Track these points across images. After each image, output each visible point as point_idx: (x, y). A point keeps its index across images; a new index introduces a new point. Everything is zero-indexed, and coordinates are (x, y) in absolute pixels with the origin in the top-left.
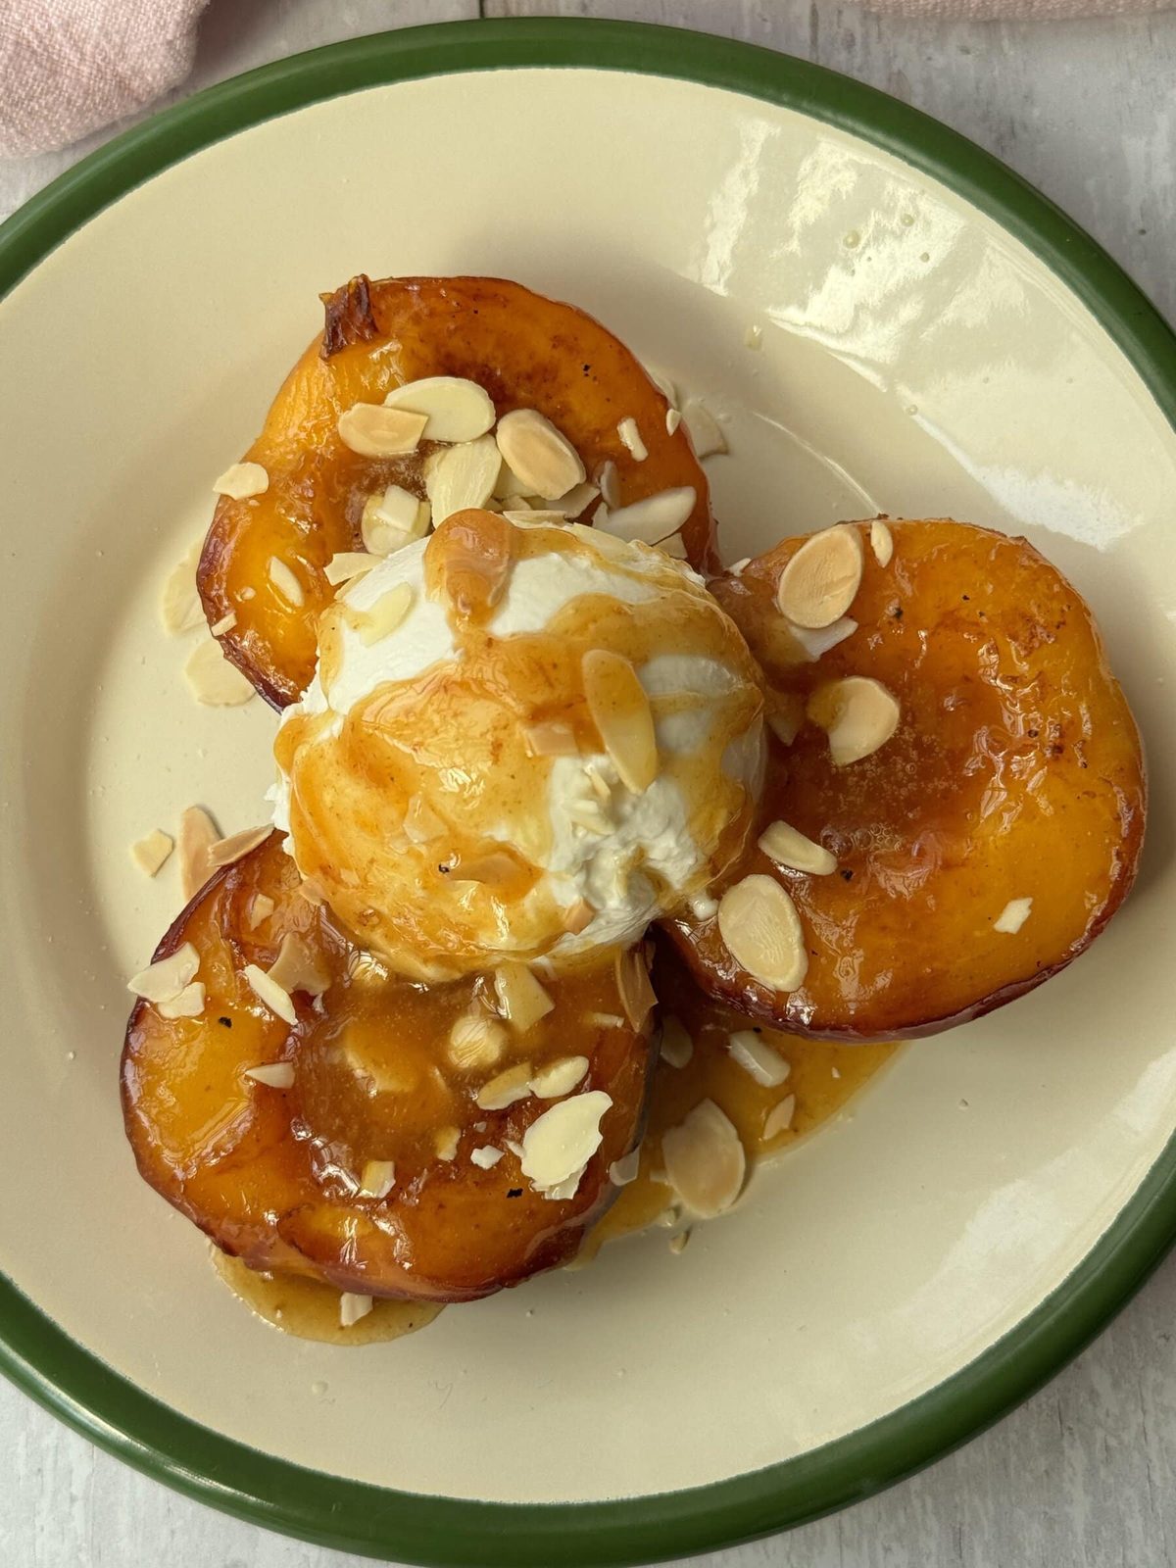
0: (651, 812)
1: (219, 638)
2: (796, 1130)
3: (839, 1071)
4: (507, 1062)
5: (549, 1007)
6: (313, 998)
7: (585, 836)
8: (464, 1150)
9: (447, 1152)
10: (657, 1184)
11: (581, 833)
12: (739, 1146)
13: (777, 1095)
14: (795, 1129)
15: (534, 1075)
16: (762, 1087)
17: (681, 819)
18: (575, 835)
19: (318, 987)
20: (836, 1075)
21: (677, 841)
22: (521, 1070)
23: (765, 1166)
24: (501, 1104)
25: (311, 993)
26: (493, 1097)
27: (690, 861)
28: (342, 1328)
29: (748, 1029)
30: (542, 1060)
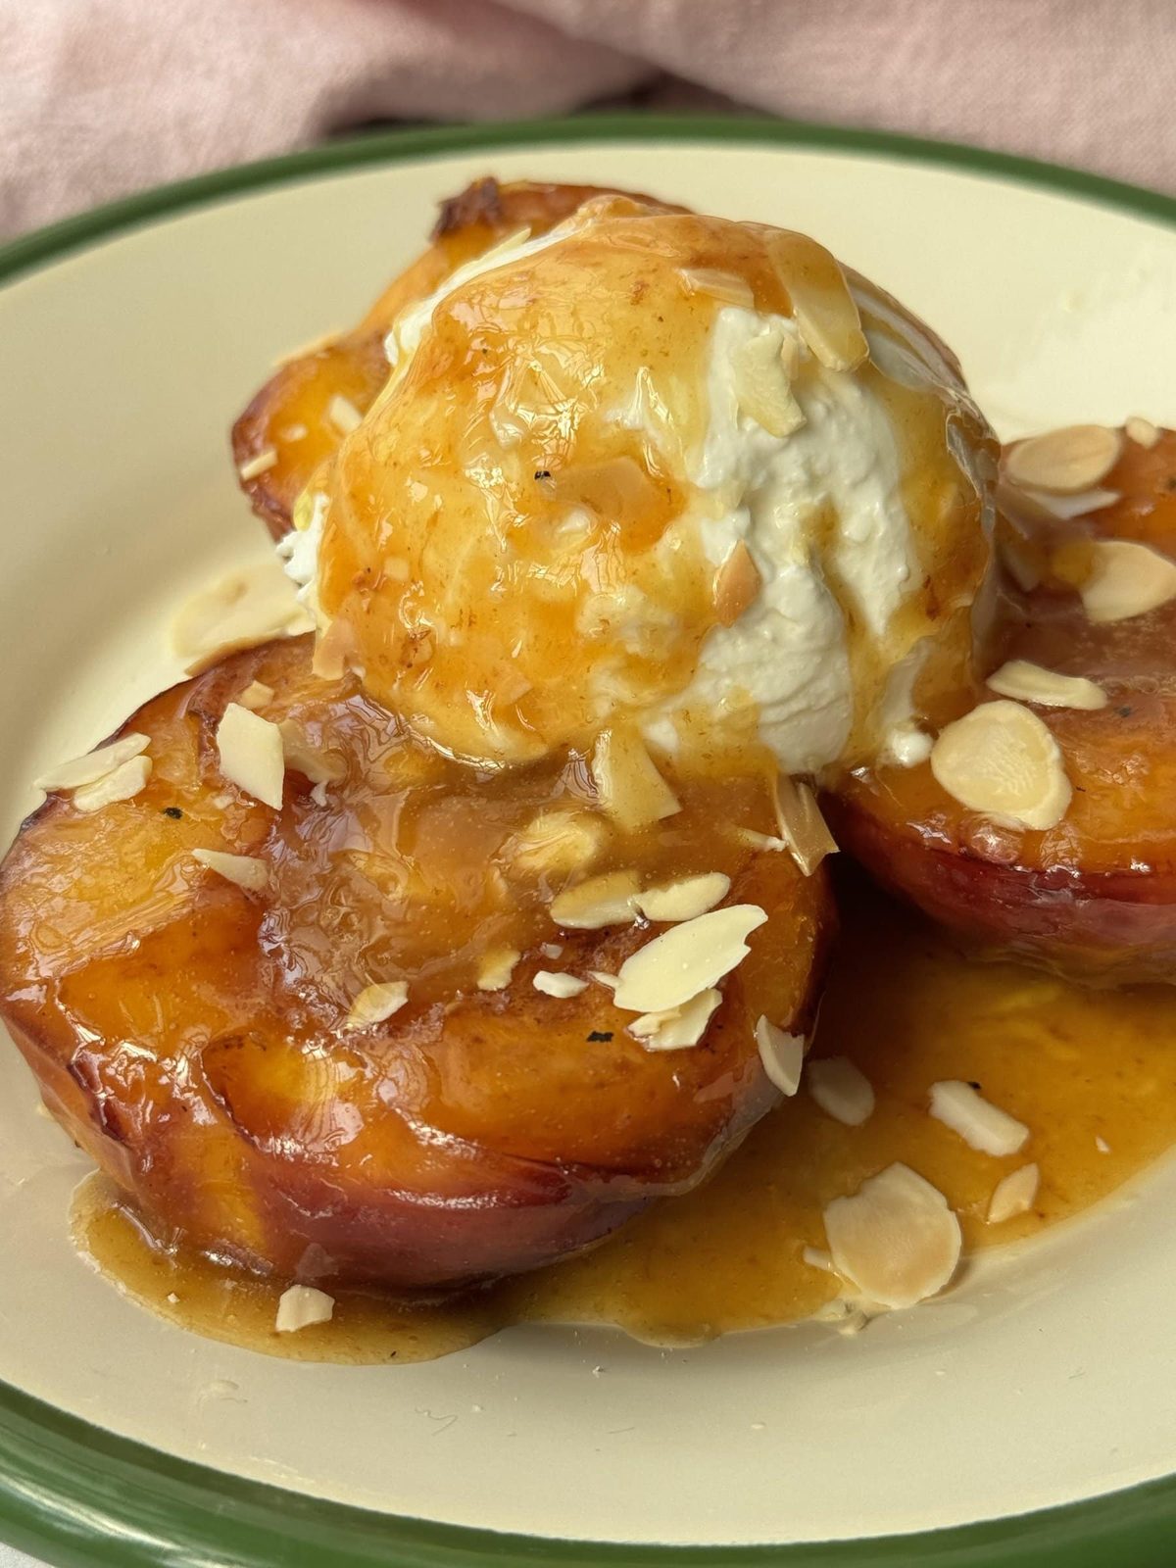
0: (851, 429)
1: (245, 485)
2: (1042, 1216)
3: (1107, 1142)
4: (604, 866)
5: (672, 808)
6: (312, 785)
7: (755, 431)
8: (523, 973)
9: (495, 976)
10: (814, 1269)
11: (750, 424)
12: (951, 1219)
13: (1008, 1165)
14: (1040, 1213)
15: (643, 888)
16: (982, 1155)
17: (893, 466)
18: (741, 428)
19: (322, 775)
20: (1103, 1147)
21: (886, 507)
22: (625, 880)
23: (992, 1261)
24: (588, 921)
25: (311, 777)
26: (575, 911)
27: (900, 571)
28: (276, 1335)
29: (962, 1080)
30: (659, 871)
